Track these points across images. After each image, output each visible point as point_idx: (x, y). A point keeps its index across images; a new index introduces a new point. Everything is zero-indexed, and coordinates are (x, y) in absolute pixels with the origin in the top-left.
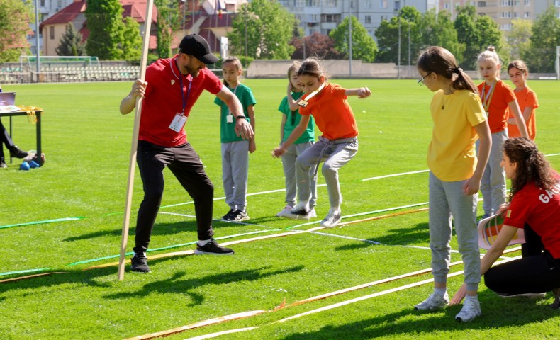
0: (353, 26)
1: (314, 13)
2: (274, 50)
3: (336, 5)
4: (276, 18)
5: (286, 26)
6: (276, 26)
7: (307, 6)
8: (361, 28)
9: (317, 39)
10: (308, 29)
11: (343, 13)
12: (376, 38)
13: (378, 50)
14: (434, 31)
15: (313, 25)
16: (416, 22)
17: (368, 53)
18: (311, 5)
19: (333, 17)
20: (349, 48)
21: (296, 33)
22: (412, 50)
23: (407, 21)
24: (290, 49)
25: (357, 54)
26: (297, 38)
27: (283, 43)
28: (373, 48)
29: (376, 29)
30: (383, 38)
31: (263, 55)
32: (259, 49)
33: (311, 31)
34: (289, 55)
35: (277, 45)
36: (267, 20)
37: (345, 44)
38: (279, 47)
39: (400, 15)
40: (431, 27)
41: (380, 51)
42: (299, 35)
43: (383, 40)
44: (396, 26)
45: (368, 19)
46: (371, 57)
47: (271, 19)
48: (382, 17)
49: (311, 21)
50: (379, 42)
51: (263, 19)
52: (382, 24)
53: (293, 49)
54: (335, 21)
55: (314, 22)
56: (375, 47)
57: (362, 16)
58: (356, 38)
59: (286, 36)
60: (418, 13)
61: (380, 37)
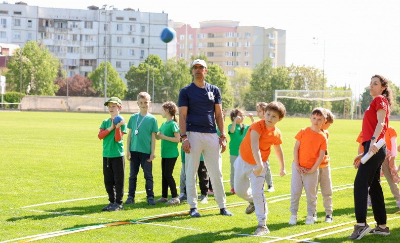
0: (108, 70)
1: (74, 58)
2: (42, 88)
3: (92, 52)
4: (45, 62)
5: (52, 68)
6: (44, 68)
7: (68, 52)
8: (114, 71)
9: (78, 80)
10: (69, 71)
11: (98, 58)
12: (126, 80)
13: (127, 90)
14: (173, 76)
15: (73, 68)
16: (159, 68)
17: (120, 93)
18: (72, 52)
19: (90, 61)
20: (104, 88)
21: (60, 75)
22: (155, 90)
23: (152, 67)
24: (55, 88)
25: (111, 93)
26: (61, 78)
27: (50, 82)
28: (124, 89)
29: (126, 73)
30: (132, 80)
31: (32, 92)
32: (29, 87)
33: (71, 72)
34: (55, 92)
35: (45, 83)
36: (36, 63)
37: (101, 85)
38: (46, 86)
39: (147, 62)
40: (172, 72)
41: (129, 91)
42: (62, 76)
43: (132, 82)
44: (143, 71)
45: (118, 65)
46: (121, 96)
47: (40, 62)
48: (130, 63)
49: (71, 65)
50: (128, 83)
51: (33, 62)
52: (131, 69)
53: (58, 87)
54: (91, 65)
55: (74, 65)
56: (125, 87)
57: (114, 62)
58: (110, 79)
59: (52, 76)
60: (161, 61)
61: (130, 79)
